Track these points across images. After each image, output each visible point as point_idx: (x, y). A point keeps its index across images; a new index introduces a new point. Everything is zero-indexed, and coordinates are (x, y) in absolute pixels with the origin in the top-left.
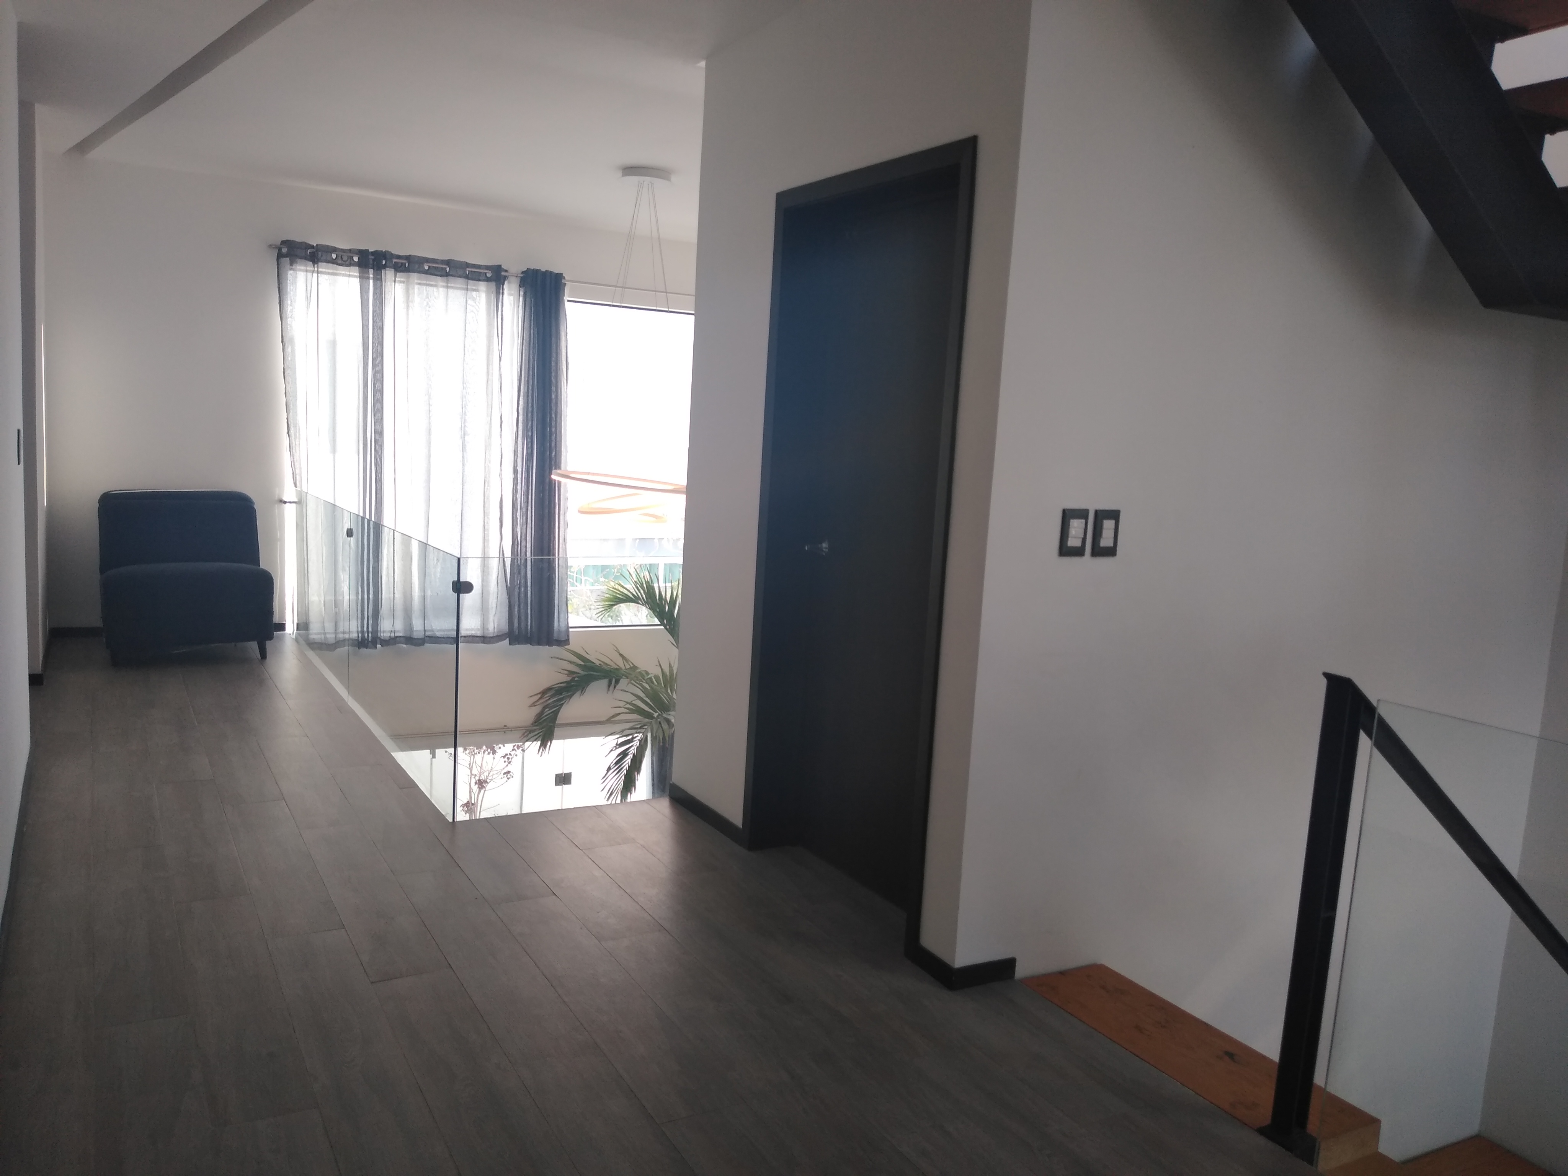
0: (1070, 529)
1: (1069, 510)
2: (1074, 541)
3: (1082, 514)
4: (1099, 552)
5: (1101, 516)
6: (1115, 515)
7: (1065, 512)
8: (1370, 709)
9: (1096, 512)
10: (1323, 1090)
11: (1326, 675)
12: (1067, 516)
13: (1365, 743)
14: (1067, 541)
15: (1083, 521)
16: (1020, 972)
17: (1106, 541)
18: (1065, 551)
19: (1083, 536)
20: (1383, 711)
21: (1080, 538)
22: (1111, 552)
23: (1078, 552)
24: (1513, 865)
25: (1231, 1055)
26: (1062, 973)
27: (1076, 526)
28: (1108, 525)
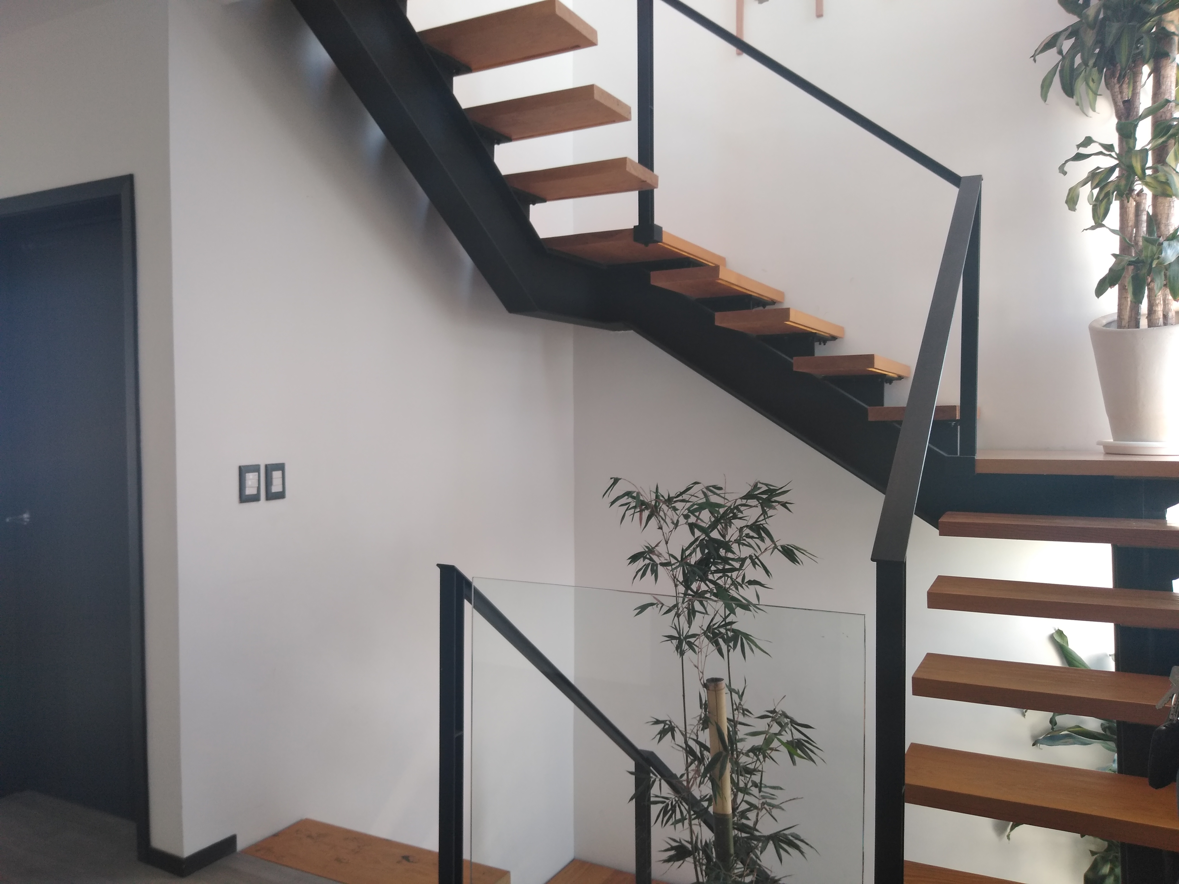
0: (246, 481)
1: (244, 466)
2: (250, 490)
3: (255, 469)
4: (271, 496)
5: (270, 469)
6: (281, 467)
7: (240, 468)
8: (469, 584)
9: (266, 466)
10: (470, 862)
11: (438, 565)
12: (242, 471)
13: (468, 607)
14: (245, 490)
15: (257, 474)
16: (241, 845)
17: (276, 488)
18: (244, 498)
19: (257, 486)
20: (477, 584)
21: (255, 487)
22: (281, 495)
23: (255, 498)
24: (569, 673)
25: (406, 858)
26: (276, 835)
27: (251, 479)
28: (277, 475)
